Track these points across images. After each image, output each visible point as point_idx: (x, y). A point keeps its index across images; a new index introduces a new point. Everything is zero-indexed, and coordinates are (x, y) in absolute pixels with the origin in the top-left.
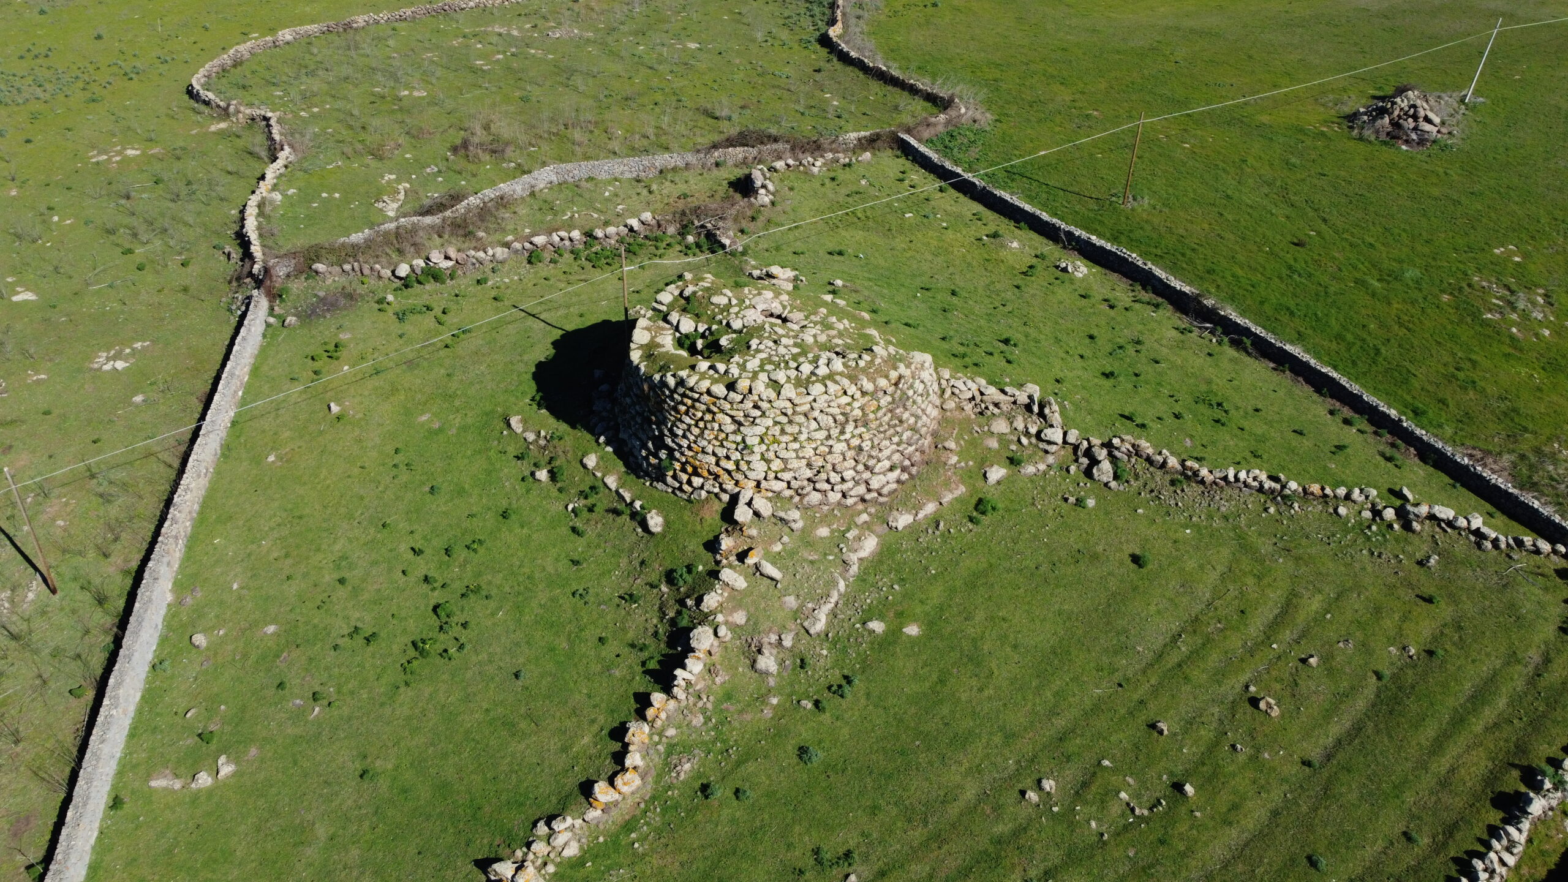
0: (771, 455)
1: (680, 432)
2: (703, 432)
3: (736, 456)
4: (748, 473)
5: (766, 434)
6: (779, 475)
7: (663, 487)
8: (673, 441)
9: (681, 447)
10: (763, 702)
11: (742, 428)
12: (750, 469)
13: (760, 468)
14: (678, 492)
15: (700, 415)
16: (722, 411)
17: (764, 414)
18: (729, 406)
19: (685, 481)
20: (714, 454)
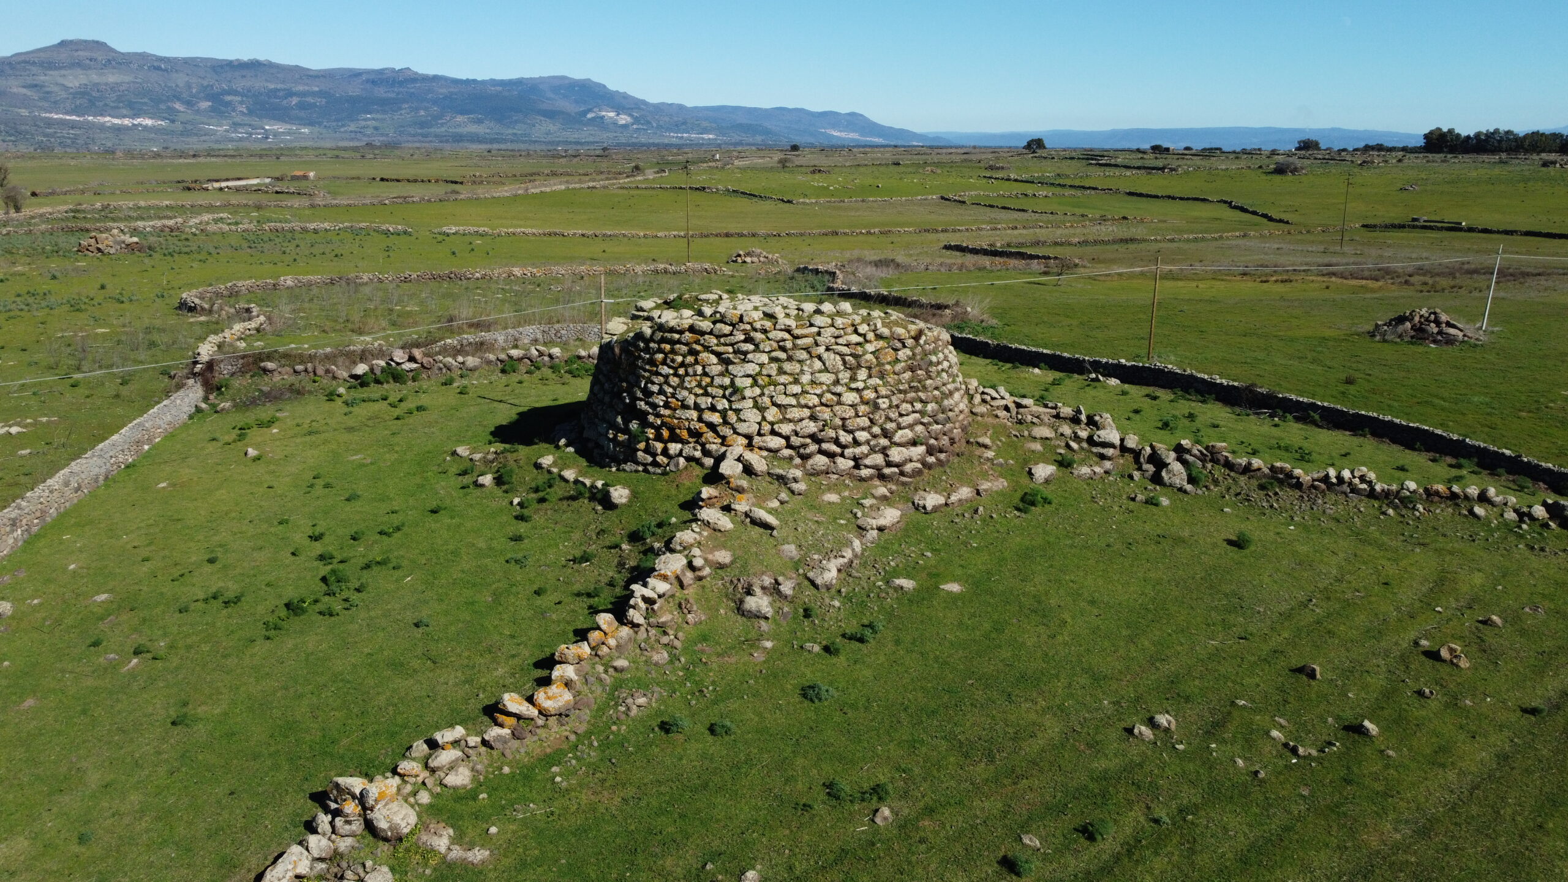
0: (766, 400)
1: (655, 388)
2: (683, 381)
3: (722, 404)
4: (737, 425)
5: (760, 374)
6: (776, 427)
7: (633, 467)
8: (647, 403)
9: (654, 406)
10: (752, 646)
11: (730, 367)
12: (740, 420)
13: (752, 416)
14: (650, 468)
15: (679, 359)
16: (707, 348)
17: (757, 349)
18: (715, 341)
19: (659, 451)
20: (697, 407)
